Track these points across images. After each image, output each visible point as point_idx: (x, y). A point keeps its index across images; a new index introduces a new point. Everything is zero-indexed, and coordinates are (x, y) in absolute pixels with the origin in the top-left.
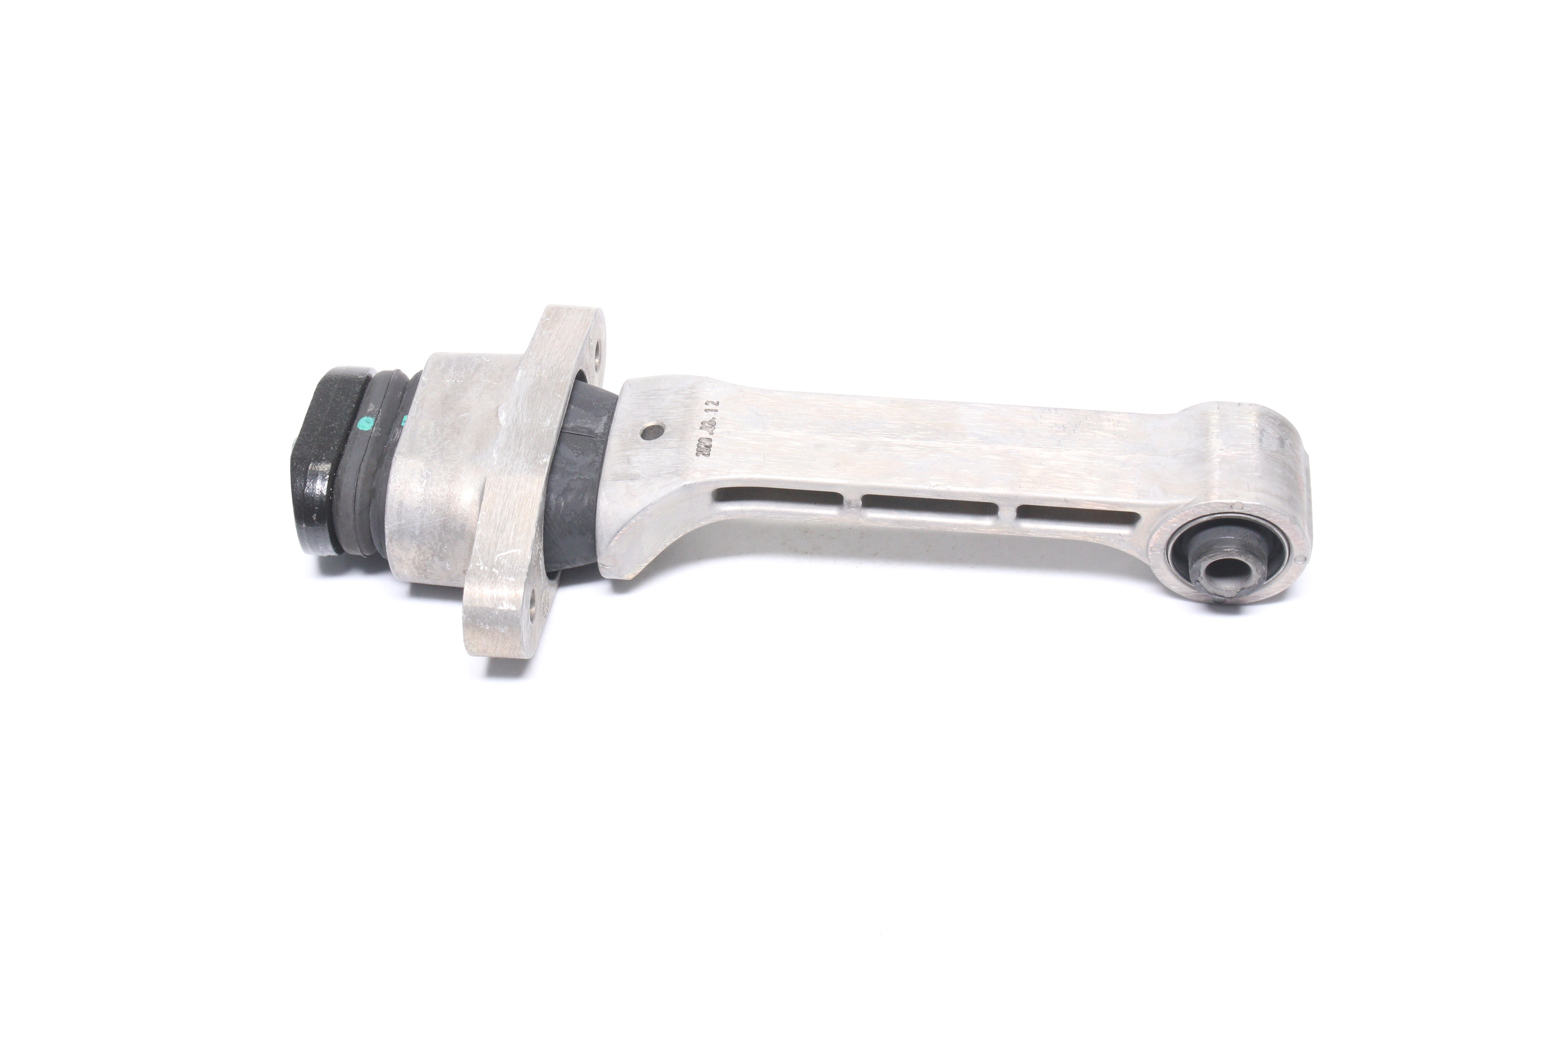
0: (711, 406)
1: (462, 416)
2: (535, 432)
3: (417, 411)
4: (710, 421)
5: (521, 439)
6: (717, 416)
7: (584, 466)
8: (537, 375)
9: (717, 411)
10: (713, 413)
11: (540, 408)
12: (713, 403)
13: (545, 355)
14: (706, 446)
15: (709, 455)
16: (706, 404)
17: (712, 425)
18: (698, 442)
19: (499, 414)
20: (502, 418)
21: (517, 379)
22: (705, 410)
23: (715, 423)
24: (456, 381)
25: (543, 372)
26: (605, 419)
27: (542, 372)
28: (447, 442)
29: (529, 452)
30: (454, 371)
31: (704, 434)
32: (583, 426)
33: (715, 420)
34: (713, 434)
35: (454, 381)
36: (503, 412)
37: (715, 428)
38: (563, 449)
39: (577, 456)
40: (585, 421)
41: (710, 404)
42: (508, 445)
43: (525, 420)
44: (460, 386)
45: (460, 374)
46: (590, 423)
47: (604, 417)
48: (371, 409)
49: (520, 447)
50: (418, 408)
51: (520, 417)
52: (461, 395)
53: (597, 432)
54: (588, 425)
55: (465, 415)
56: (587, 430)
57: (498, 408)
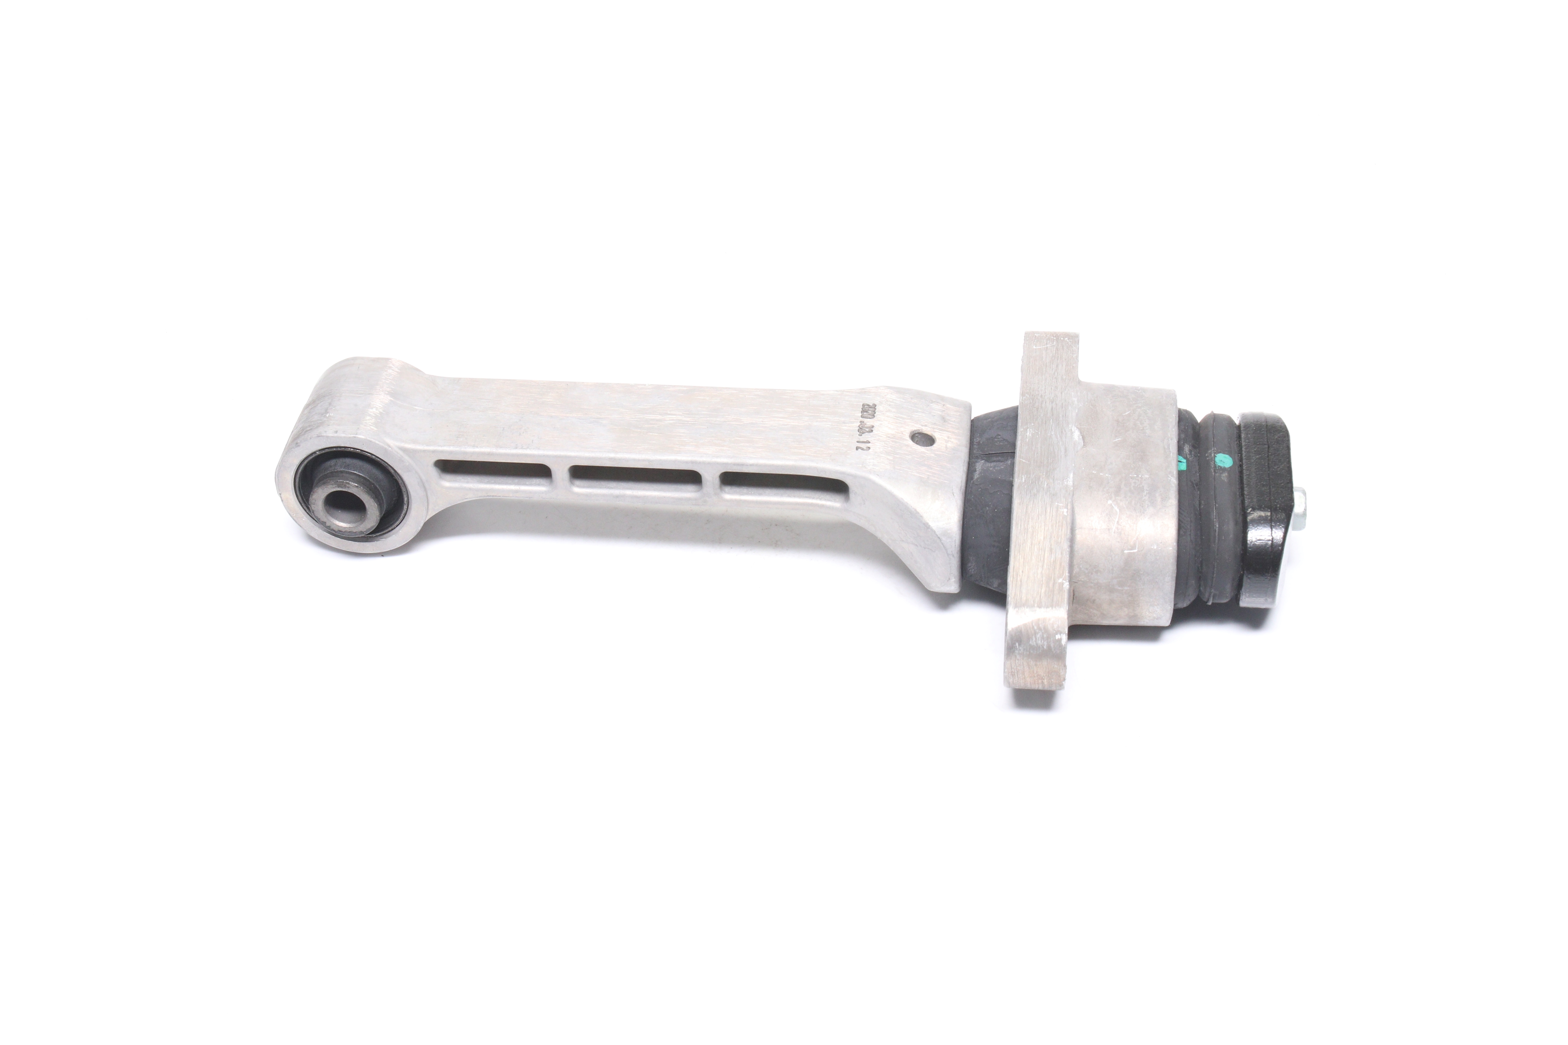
0: (864, 446)
1: (1120, 439)
2: (1040, 423)
3: (1169, 446)
4: (863, 433)
5: (1053, 415)
6: (857, 437)
8: (1051, 481)
9: (858, 442)
10: (861, 440)
11: (1041, 447)
12: (863, 449)
13: (1049, 511)
14: (867, 412)
15: (863, 405)
16: (869, 448)
17: (861, 429)
18: (875, 415)
19: (1081, 437)
20: (1077, 435)
21: (1071, 475)
22: (869, 442)
23: (858, 431)
24: (1138, 476)
25: (1045, 485)
27: (1047, 485)
28: (1127, 413)
29: (1042, 404)
30: (1143, 487)
31: (869, 422)
32: (995, 465)
33: (859, 433)
34: (861, 422)
35: (1140, 476)
36: (1077, 440)
37: (859, 426)
38: (1009, 438)
39: (998, 435)
40: (994, 468)
41: (865, 448)
42: (1064, 408)
43: (1053, 433)
44: (1131, 470)
45: (1135, 483)
46: (991, 467)
47: (978, 477)
48: (1224, 475)
49: (1052, 408)
50: (1169, 448)
51: (1058, 436)
52: (1127, 461)
55: (1117, 440)
56: (994, 461)
57: (1084, 445)
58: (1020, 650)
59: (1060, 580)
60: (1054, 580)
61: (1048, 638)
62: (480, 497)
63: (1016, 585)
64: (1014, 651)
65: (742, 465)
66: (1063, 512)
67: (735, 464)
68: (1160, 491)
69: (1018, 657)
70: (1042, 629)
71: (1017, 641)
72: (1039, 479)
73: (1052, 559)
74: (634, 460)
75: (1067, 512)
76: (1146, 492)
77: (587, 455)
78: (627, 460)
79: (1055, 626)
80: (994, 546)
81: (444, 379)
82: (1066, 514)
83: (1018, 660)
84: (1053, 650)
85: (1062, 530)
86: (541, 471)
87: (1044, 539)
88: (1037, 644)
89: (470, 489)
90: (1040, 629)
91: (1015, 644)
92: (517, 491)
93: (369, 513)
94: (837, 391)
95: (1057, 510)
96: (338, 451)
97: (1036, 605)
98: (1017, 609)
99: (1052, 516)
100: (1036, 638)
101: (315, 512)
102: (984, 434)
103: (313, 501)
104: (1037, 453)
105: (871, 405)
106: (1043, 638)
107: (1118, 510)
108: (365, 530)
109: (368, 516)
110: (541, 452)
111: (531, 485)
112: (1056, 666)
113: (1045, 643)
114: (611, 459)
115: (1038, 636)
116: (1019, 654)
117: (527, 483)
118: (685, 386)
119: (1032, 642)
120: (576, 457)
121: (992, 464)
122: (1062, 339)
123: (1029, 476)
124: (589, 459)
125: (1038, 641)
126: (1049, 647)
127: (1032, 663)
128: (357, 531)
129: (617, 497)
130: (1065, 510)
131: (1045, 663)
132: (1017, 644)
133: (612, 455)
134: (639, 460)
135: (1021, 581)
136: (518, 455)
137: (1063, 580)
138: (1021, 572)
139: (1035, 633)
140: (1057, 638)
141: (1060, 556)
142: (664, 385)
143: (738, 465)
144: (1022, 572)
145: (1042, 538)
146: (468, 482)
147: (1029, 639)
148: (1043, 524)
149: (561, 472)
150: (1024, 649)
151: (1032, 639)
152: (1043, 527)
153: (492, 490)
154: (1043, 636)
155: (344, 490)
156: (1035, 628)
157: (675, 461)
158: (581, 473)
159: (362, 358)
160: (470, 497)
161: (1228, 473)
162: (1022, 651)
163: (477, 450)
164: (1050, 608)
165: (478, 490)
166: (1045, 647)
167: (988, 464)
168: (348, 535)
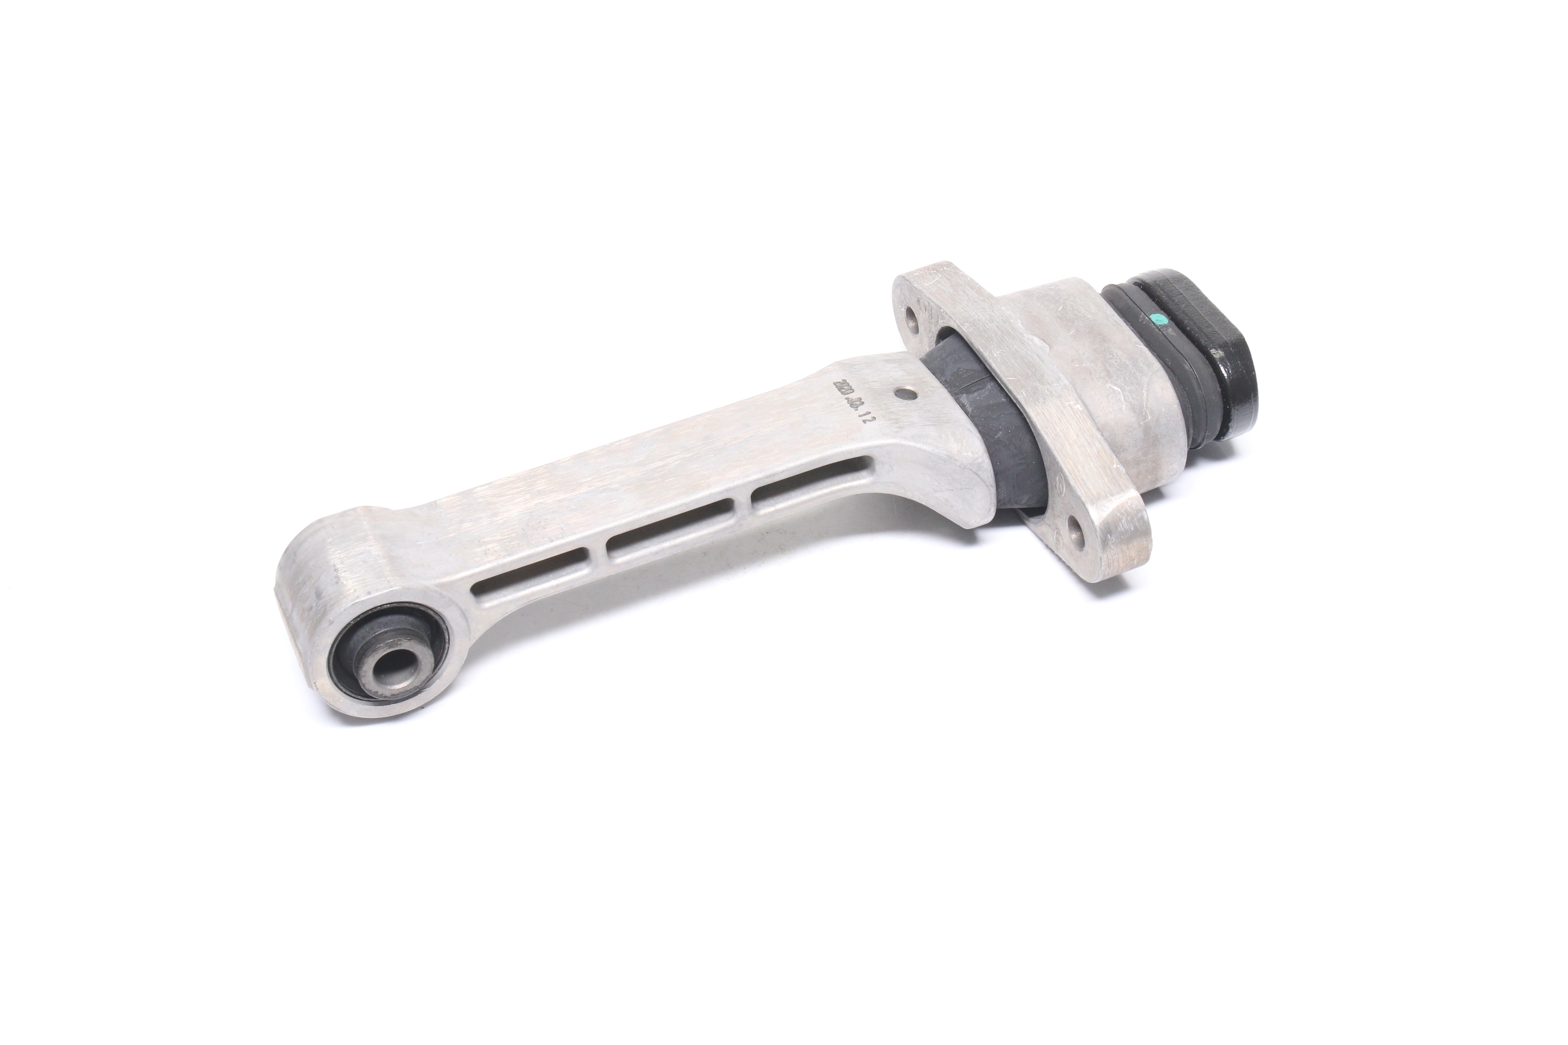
0: (868, 417)
1: (1073, 331)
4: (857, 407)
5: (1002, 332)
6: (855, 412)
7: (947, 367)
8: (1048, 386)
9: (859, 416)
10: (861, 414)
11: (1016, 362)
12: (870, 421)
13: (1065, 412)
14: (843, 388)
15: (834, 384)
16: (874, 417)
17: (851, 404)
18: (852, 388)
19: (1042, 341)
20: (1037, 341)
21: (1061, 375)
22: (870, 413)
23: (851, 407)
24: (1113, 355)
26: (970, 410)
28: (1060, 309)
30: (1125, 362)
31: (853, 396)
32: (980, 391)
33: (853, 409)
34: (845, 399)
35: (1115, 355)
36: (1042, 346)
37: (848, 403)
38: (976, 366)
39: (959, 368)
40: (982, 396)
41: (871, 419)
42: (1007, 323)
43: (1016, 347)
44: (1104, 353)
46: (976, 397)
47: (971, 409)
48: (1169, 331)
51: (1023, 348)
52: (1095, 346)
53: (964, 395)
54: (976, 395)
55: (1072, 333)
56: (975, 391)
57: (1050, 347)
58: (1112, 539)
59: (1115, 466)
60: (1109, 468)
61: (1132, 519)
62: (521, 605)
63: (1081, 485)
64: (1108, 543)
65: (774, 475)
66: (1078, 408)
67: (767, 477)
68: (1142, 361)
69: (1112, 547)
70: (1124, 513)
71: (1108, 533)
72: (1037, 388)
73: (1096, 451)
74: (671, 509)
75: (1081, 407)
76: (1130, 366)
77: (624, 521)
78: (664, 512)
79: (1134, 506)
80: (1021, 464)
81: (420, 508)
82: (1081, 409)
83: (1113, 550)
84: (1139, 528)
85: (1087, 424)
86: (578, 556)
87: (1077, 437)
88: (1125, 529)
89: (511, 601)
90: (1122, 514)
91: (1107, 536)
92: (558, 586)
93: (423, 663)
94: (799, 381)
95: (1072, 409)
96: (374, 612)
97: (1109, 495)
98: (1095, 505)
99: (1071, 415)
100: (1122, 525)
101: (366, 685)
102: (944, 372)
103: (364, 674)
104: (1017, 368)
105: (841, 381)
106: (1127, 521)
107: (1119, 390)
108: (420, 683)
109: (422, 667)
110: (579, 536)
111: (567, 574)
112: (1145, 542)
113: (1132, 526)
114: (649, 516)
115: (1123, 521)
116: (1113, 544)
117: (564, 574)
118: (659, 428)
119: (1121, 528)
120: (615, 527)
121: (976, 394)
122: (941, 269)
123: (1026, 389)
124: (628, 524)
125: (1124, 525)
126: (1135, 527)
127: (1125, 548)
128: (411, 688)
129: (657, 553)
130: (1078, 406)
131: (1135, 543)
132: (1109, 536)
133: (649, 512)
134: (676, 507)
135: (1083, 480)
136: (557, 548)
137: (1116, 465)
138: (1076, 472)
139: (1120, 520)
140: (1139, 516)
141: (1100, 446)
142: (639, 434)
143: (770, 476)
144: (1078, 472)
145: (1075, 437)
146: (505, 596)
147: (1116, 527)
148: (1068, 425)
149: (598, 549)
150: (1116, 538)
151: (1120, 527)
152: (1070, 427)
153: (533, 594)
154: (1127, 519)
155: (395, 649)
156: (1118, 514)
157: (710, 496)
158: (617, 543)
159: (329, 517)
160: (512, 609)
161: (1171, 328)
162: (1114, 540)
163: (515, 557)
164: (1122, 493)
165: (518, 600)
166: (1132, 529)
167: (971, 396)
168: (403, 696)
